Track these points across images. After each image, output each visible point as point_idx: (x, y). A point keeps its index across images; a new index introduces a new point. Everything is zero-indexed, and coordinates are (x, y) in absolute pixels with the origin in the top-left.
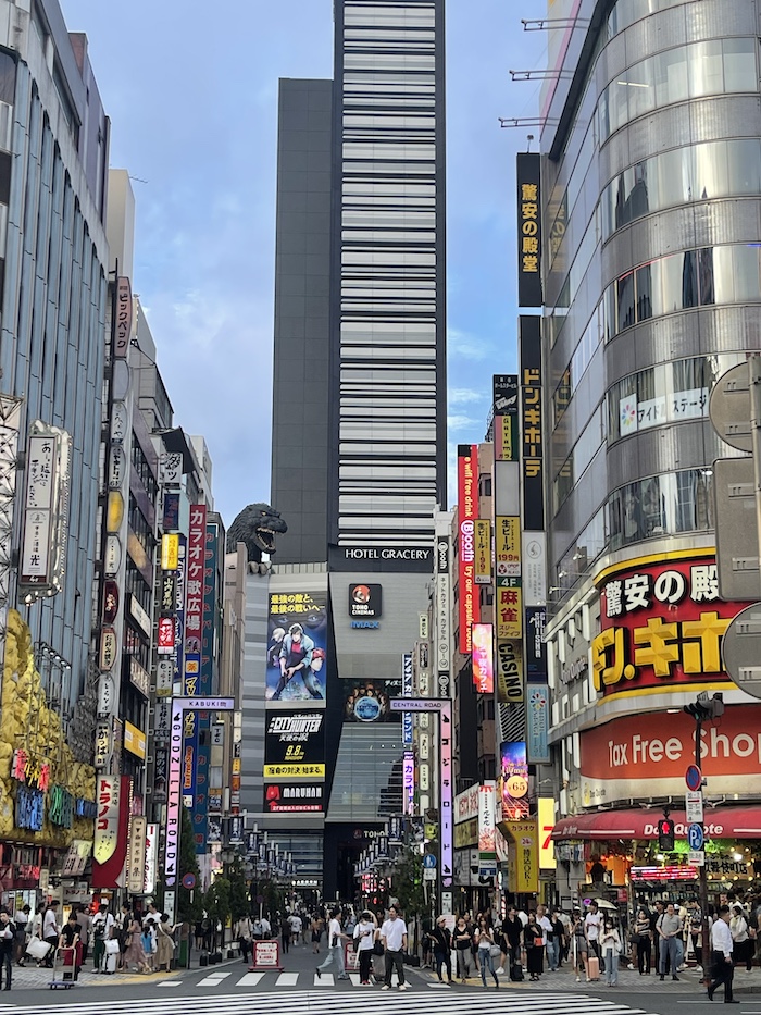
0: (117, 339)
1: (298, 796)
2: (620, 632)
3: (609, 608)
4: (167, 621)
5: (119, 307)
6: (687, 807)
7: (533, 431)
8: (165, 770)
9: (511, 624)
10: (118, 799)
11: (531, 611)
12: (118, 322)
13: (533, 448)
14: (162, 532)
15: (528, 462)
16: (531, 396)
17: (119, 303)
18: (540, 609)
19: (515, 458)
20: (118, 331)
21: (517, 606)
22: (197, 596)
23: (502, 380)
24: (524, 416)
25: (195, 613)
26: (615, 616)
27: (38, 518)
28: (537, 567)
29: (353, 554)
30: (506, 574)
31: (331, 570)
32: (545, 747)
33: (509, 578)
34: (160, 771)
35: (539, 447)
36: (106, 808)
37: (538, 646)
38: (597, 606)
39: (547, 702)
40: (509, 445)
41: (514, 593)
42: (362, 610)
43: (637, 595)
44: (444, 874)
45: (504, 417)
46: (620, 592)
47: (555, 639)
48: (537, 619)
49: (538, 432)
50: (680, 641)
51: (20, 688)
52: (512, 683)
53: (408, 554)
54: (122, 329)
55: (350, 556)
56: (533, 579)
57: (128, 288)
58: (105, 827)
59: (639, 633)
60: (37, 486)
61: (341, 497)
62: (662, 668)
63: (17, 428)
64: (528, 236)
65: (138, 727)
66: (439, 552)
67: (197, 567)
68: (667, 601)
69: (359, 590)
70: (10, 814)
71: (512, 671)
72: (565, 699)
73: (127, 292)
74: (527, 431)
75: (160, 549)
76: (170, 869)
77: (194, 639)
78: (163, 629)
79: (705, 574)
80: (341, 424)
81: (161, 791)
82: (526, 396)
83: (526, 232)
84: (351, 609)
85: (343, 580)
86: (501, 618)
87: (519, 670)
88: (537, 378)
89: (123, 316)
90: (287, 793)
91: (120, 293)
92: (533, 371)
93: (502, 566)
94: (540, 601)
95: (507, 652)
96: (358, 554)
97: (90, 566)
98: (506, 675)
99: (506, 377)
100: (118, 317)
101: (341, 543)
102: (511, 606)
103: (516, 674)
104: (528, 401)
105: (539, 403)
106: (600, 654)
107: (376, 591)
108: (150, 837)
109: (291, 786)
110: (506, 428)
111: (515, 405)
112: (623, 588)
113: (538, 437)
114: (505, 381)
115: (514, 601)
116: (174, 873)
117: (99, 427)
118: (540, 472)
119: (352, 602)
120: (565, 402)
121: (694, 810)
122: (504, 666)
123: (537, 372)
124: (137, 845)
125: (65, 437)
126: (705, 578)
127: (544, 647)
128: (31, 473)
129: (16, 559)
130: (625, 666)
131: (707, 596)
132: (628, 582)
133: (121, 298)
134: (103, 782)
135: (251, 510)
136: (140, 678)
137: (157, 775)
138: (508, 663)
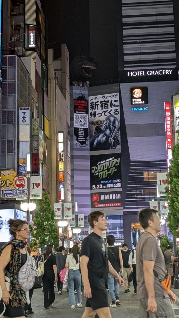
1: (108, 198)
29: (132, 74)
42: (137, 101)
53: (161, 72)
55: (130, 75)
61: (124, 45)
69: (136, 91)
80: (123, 8)
84: (132, 101)
90: (103, 197)
96: (135, 74)
101: (125, 69)
107: (145, 91)
109: (105, 194)
119: (132, 97)
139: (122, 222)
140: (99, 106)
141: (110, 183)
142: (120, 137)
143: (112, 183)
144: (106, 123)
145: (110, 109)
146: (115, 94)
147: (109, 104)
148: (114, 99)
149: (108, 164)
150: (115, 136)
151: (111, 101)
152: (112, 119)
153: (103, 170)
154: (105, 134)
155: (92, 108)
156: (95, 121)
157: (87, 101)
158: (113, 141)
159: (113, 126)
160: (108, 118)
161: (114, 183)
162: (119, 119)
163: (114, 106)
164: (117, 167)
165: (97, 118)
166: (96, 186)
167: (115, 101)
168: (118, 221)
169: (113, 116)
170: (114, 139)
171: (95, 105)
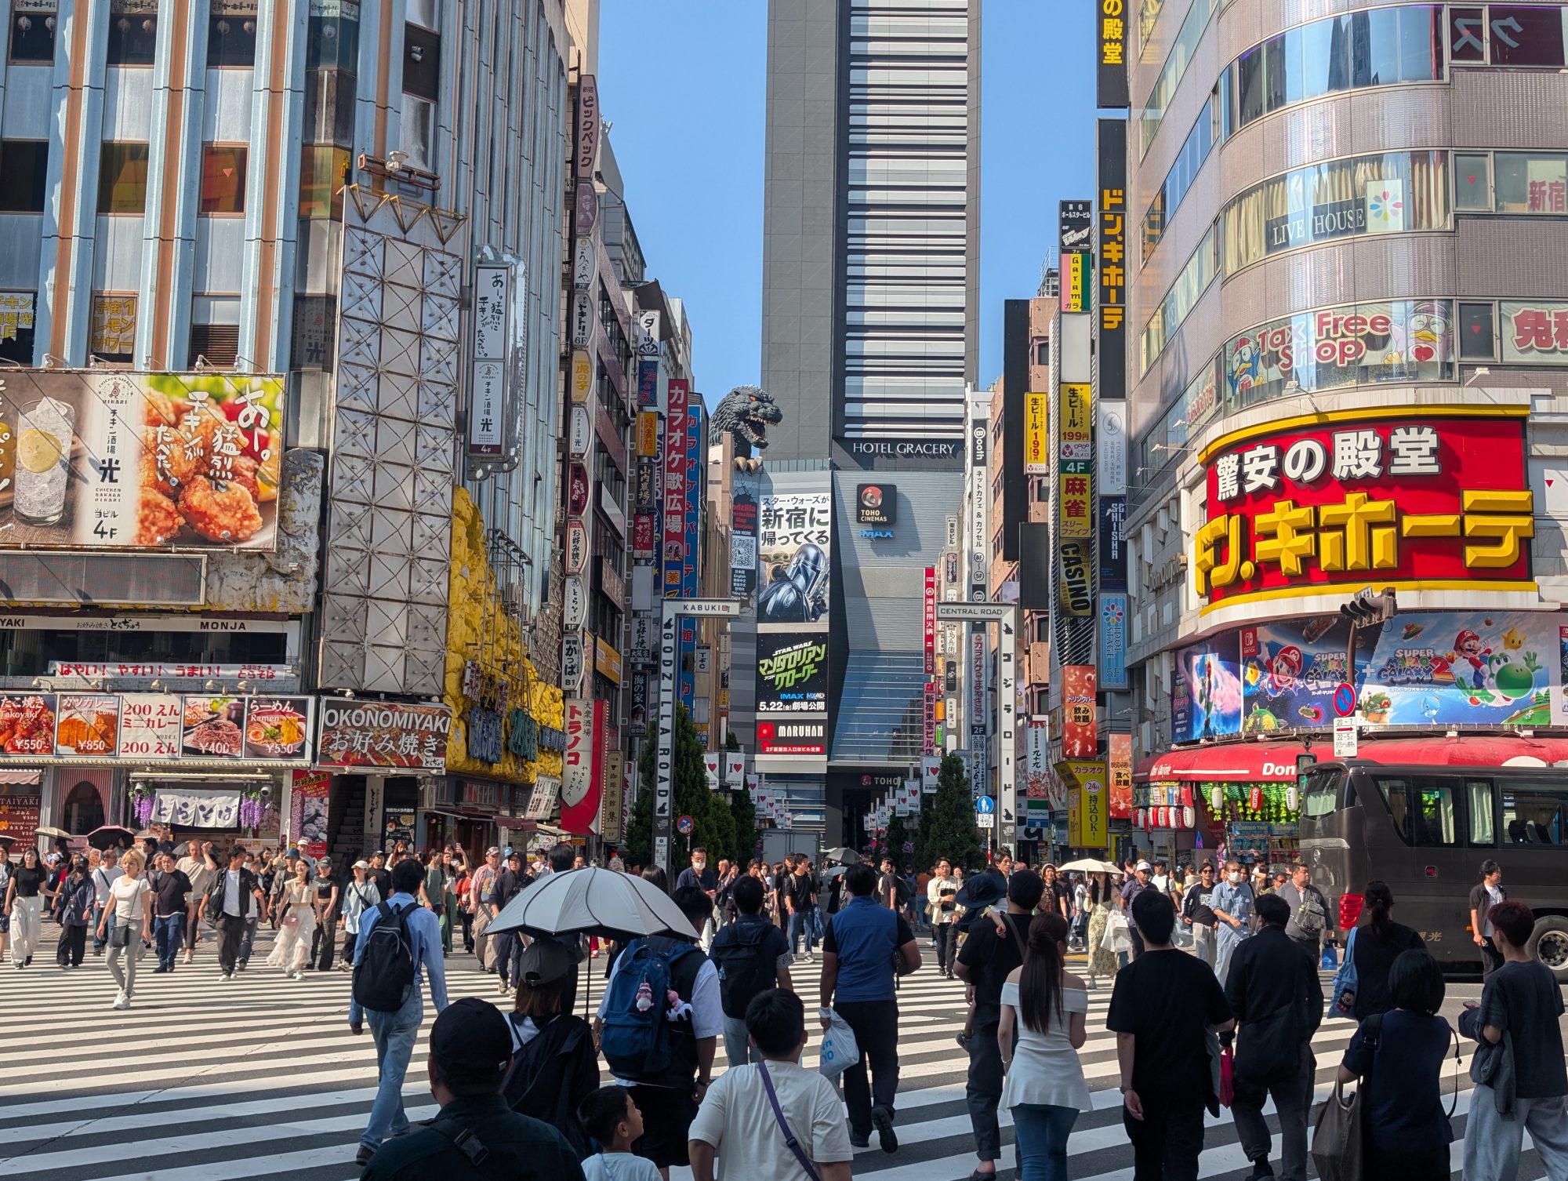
0: (581, 156)
1: (795, 734)
2: (1235, 520)
3: (1221, 490)
4: (644, 519)
5: (582, 114)
6: (1336, 737)
7: (1113, 271)
8: (644, 698)
9: (1077, 519)
10: (591, 729)
11: (1108, 501)
12: (582, 134)
13: (1113, 292)
14: (636, 409)
15: (1106, 311)
16: (1113, 224)
17: (583, 108)
18: (1118, 499)
19: (1086, 307)
20: (582, 144)
21: (1086, 497)
22: (678, 492)
23: (1071, 207)
24: (1102, 251)
25: (676, 512)
26: (1230, 501)
27: (489, 372)
28: (1116, 445)
29: (863, 448)
30: (1072, 457)
31: (834, 467)
32: (1121, 671)
33: (1076, 462)
34: (638, 699)
35: (1121, 292)
36: (577, 739)
37: (1115, 545)
38: (1202, 491)
39: (1125, 614)
40: (1079, 292)
41: (1082, 480)
42: (874, 515)
43: (1260, 472)
44: (1004, 820)
45: (1073, 256)
46: (1236, 468)
47: (1137, 537)
48: (1114, 511)
49: (1120, 271)
50: (1316, 529)
51: (472, 587)
52: (1078, 592)
53: (929, 449)
54: (587, 142)
55: (858, 450)
56: (1109, 460)
57: (593, 89)
58: (576, 762)
59: (1261, 521)
60: (486, 330)
61: (848, 379)
62: (1290, 564)
63: (460, 254)
64: (1110, 16)
65: (612, 644)
66: (974, 440)
67: (678, 457)
68: (1300, 480)
69: (869, 492)
70: (463, 741)
71: (1077, 578)
72: (1152, 610)
73: (592, 94)
74: (1106, 271)
75: (633, 429)
76: (662, 810)
77: (675, 544)
78: (640, 528)
79: (1353, 443)
80: (849, 288)
81: (639, 722)
82: (1104, 224)
83: (1107, 12)
84: (859, 515)
85: (851, 479)
86: (1064, 512)
87: (1087, 577)
88: (1120, 201)
89: (588, 125)
90: (782, 731)
91: (584, 95)
92: (1115, 193)
93: (1068, 447)
94: (1119, 488)
95: (1071, 555)
96: (868, 448)
97: (552, 445)
98: (1070, 583)
99: (1076, 204)
100: (581, 126)
101: (848, 435)
102: (1077, 497)
103: (1083, 582)
104: (1108, 231)
105: (1122, 233)
106: (1206, 550)
107: (889, 493)
108: (628, 777)
109: (787, 723)
110: (1076, 270)
111: (1087, 240)
112: (1241, 461)
113: (1120, 279)
114: (1076, 209)
115: (1082, 490)
116: (667, 814)
117: (560, 269)
118: (1122, 324)
119: (860, 506)
120: (1157, 232)
121: (1345, 741)
122: (1067, 572)
123: (1120, 193)
124: (613, 785)
125: (521, 268)
126: (1353, 448)
127: (1123, 546)
128: (479, 314)
129: (462, 423)
130: (1242, 562)
131: (1354, 471)
132: (1248, 455)
133: (585, 102)
134: (573, 709)
135: (737, 393)
136: (612, 586)
137: (634, 704)
138: (1073, 568)
139: (823, 788)
140: (783, 520)
141: (800, 700)
142: (827, 595)
143: (804, 699)
144: (799, 561)
145: (807, 529)
146: (822, 495)
147: (807, 517)
148: (818, 507)
149: (797, 656)
150: (817, 592)
151: (812, 510)
152: (812, 553)
153: (786, 670)
154: (795, 587)
155: (767, 522)
156: (773, 554)
157: (756, 506)
158: (811, 604)
159: (814, 568)
160: (803, 551)
161: (809, 701)
162: (827, 554)
163: (819, 522)
164: (817, 665)
165: (778, 548)
166: (768, 705)
167: (820, 512)
168: (815, 787)
169: (815, 547)
170: (815, 599)
171: (774, 517)
